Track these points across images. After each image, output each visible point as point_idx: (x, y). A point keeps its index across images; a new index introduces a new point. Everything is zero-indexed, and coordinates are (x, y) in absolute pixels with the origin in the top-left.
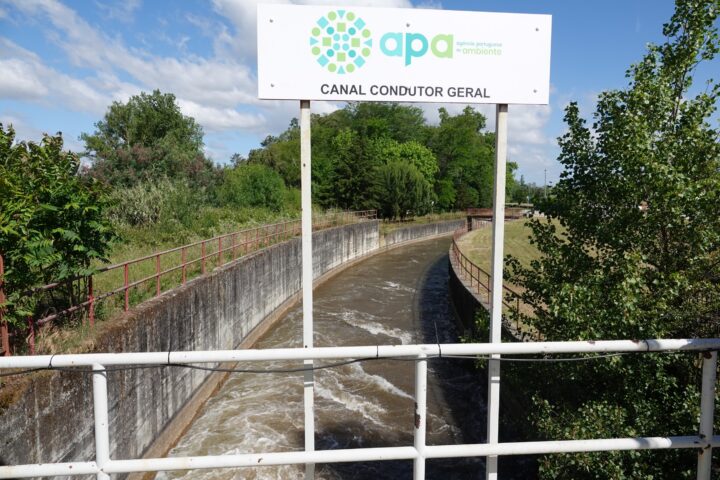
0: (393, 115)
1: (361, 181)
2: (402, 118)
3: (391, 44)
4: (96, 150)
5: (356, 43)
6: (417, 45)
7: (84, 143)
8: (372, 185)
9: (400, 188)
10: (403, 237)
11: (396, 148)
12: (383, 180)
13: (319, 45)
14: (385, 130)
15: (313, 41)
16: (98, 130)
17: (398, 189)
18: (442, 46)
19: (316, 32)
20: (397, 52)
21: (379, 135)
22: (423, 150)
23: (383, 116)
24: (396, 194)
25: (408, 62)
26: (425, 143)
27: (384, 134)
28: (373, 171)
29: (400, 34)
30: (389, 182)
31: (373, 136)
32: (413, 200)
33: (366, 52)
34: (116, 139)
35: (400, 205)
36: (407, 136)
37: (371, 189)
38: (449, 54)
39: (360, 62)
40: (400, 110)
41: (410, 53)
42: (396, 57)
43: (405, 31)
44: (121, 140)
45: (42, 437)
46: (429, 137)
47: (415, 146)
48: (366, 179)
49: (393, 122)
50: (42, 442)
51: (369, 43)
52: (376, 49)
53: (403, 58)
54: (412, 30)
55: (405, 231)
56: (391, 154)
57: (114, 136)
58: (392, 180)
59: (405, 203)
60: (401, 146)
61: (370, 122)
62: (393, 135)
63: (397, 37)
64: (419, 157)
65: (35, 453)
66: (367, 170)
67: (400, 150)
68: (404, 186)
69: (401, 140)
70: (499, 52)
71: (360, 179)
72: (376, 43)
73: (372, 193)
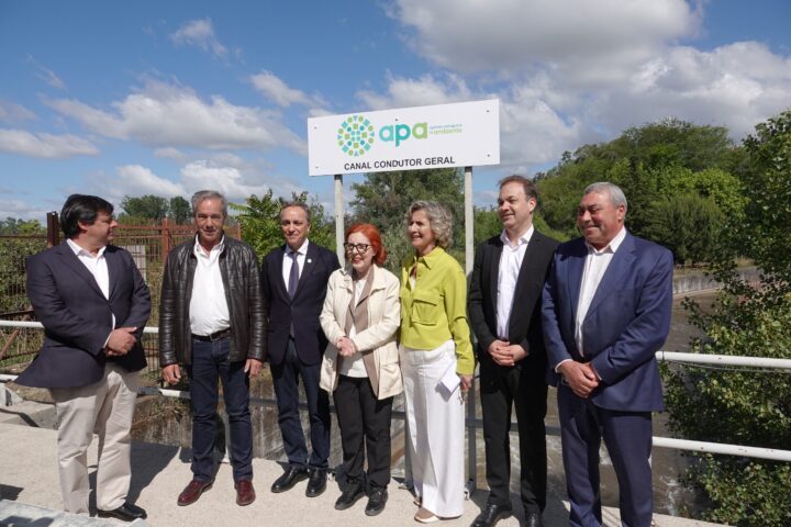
0: (685, 138)
1: (635, 220)
2: (697, 141)
3: (386, 134)
4: (366, 198)
5: (365, 135)
6: (403, 132)
7: (355, 192)
8: (649, 224)
9: (688, 227)
10: (690, 287)
11: (691, 178)
12: (665, 218)
13: (343, 139)
14: (673, 158)
15: (339, 137)
16: (367, 179)
17: (684, 229)
18: (420, 131)
19: (341, 131)
20: (390, 138)
21: (667, 164)
22: (726, 178)
23: (672, 141)
24: (681, 234)
25: (397, 144)
26: (732, 170)
27: (672, 163)
28: (651, 207)
29: (392, 127)
30: (672, 220)
31: (658, 165)
32: (706, 242)
33: (371, 141)
34: (383, 187)
35: (688, 248)
36: (704, 162)
37: (648, 229)
38: (424, 135)
39: (367, 147)
40: (693, 131)
41: (399, 138)
42: (389, 142)
43: (394, 124)
44: (387, 188)
45: (265, 427)
46: (737, 162)
47: (715, 174)
48: (641, 217)
49: (685, 147)
50: (265, 431)
51: (373, 135)
52: (377, 138)
53: (395, 142)
54: (400, 123)
55: (693, 279)
56: (682, 186)
57: (381, 184)
58: (676, 218)
59: (695, 245)
60: (696, 174)
61: (654, 150)
62: (685, 162)
63: (390, 128)
64: (721, 188)
65: (260, 438)
66: (643, 207)
67: (695, 180)
68: (692, 225)
69: (696, 168)
70: (460, 131)
71: (634, 217)
72: (377, 134)
73: (650, 233)
